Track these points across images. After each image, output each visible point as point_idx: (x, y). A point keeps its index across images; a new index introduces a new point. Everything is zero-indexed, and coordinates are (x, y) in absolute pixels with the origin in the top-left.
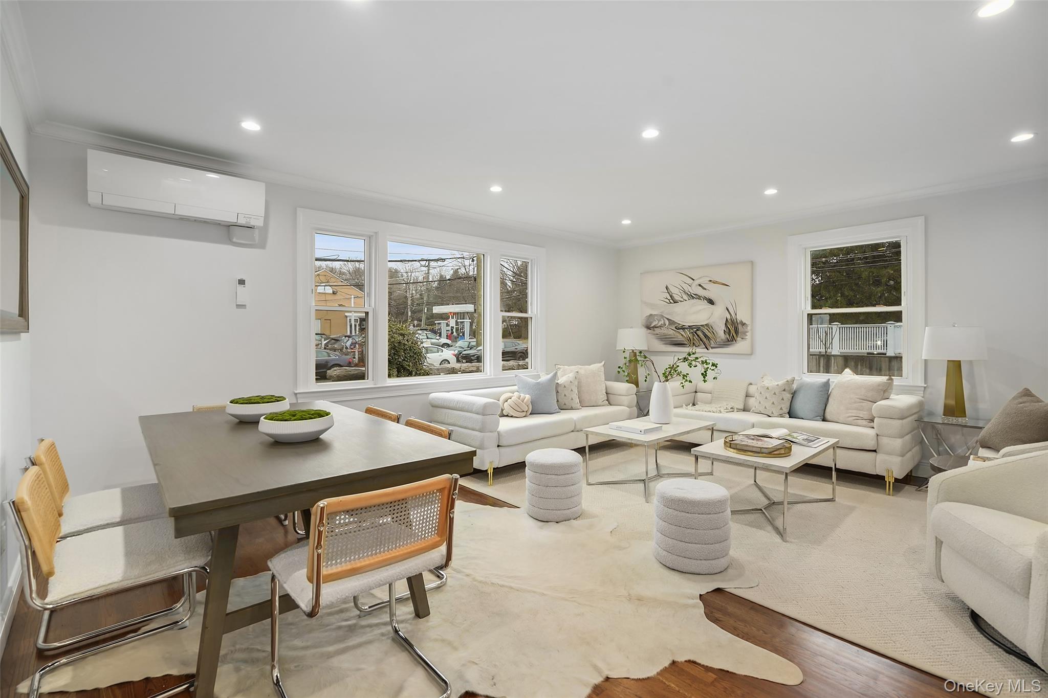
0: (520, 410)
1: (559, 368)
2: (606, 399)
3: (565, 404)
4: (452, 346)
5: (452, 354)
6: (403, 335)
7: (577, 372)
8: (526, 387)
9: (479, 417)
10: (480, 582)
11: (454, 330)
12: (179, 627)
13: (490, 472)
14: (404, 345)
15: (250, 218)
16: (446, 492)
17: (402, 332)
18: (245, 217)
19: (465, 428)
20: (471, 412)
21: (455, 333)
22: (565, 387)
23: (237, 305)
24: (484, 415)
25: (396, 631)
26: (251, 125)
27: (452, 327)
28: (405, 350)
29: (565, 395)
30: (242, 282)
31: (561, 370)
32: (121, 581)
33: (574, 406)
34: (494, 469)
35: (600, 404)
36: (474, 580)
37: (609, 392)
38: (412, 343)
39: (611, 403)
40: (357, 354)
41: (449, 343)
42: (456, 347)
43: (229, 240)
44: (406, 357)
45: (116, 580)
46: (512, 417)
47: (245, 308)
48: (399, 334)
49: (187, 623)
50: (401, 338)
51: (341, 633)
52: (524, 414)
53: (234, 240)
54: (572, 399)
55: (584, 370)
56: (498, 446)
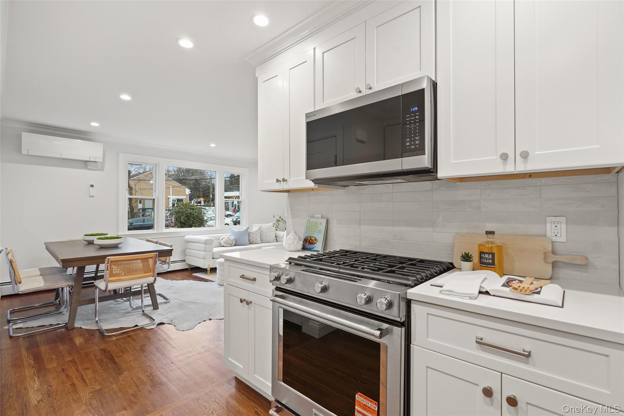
0: (228, 243)
1: (253, 225)
2: (275, 239)
3: (253, 241)
4: (233, 216)
5: (231, 220)
6: (193, 209)
7: (260, 227)
8: (234, 233)
9: (203, 245)
10: (183, 301)
11: (237, 207)
12: (62, 314)
13: (209, 269)
14: (193, 214)
15: (96, 158)
16: (154, 258)
17: (192, 207)
18: (93, 158)
19: (198, 250)
20: (200, 243)
21: (237, 208)
22: (253, 233)
23: (90, 196)
24: (205, 244)
25: (143, 311)
26: (95, 124)
27: (235, 205)
28: (194, 217)
29: (253, 237)
30: (92, 186)
31: (254, 226)
32: (44, 287)
33: (257, 242)
34: (211, 268)
35: (271, 241)
36: (181, 301)
37: (277, 236)
38: (198, 214)
39: (278, 241)
40: (173, 220)
41: (232, 214)
42: (235, 216)
43: (86, 167)
44: (194, 221)
45: (41, 286)
46: (225, 247)
47: (94, 197)
48: (190, 208)
49: (65, 313)
50: (192, 211)
51: (124, 313)
52: (231, 245)
53: (89, 167)
54: (256, 239)
55: (264, 226)
56: (213, 258)
